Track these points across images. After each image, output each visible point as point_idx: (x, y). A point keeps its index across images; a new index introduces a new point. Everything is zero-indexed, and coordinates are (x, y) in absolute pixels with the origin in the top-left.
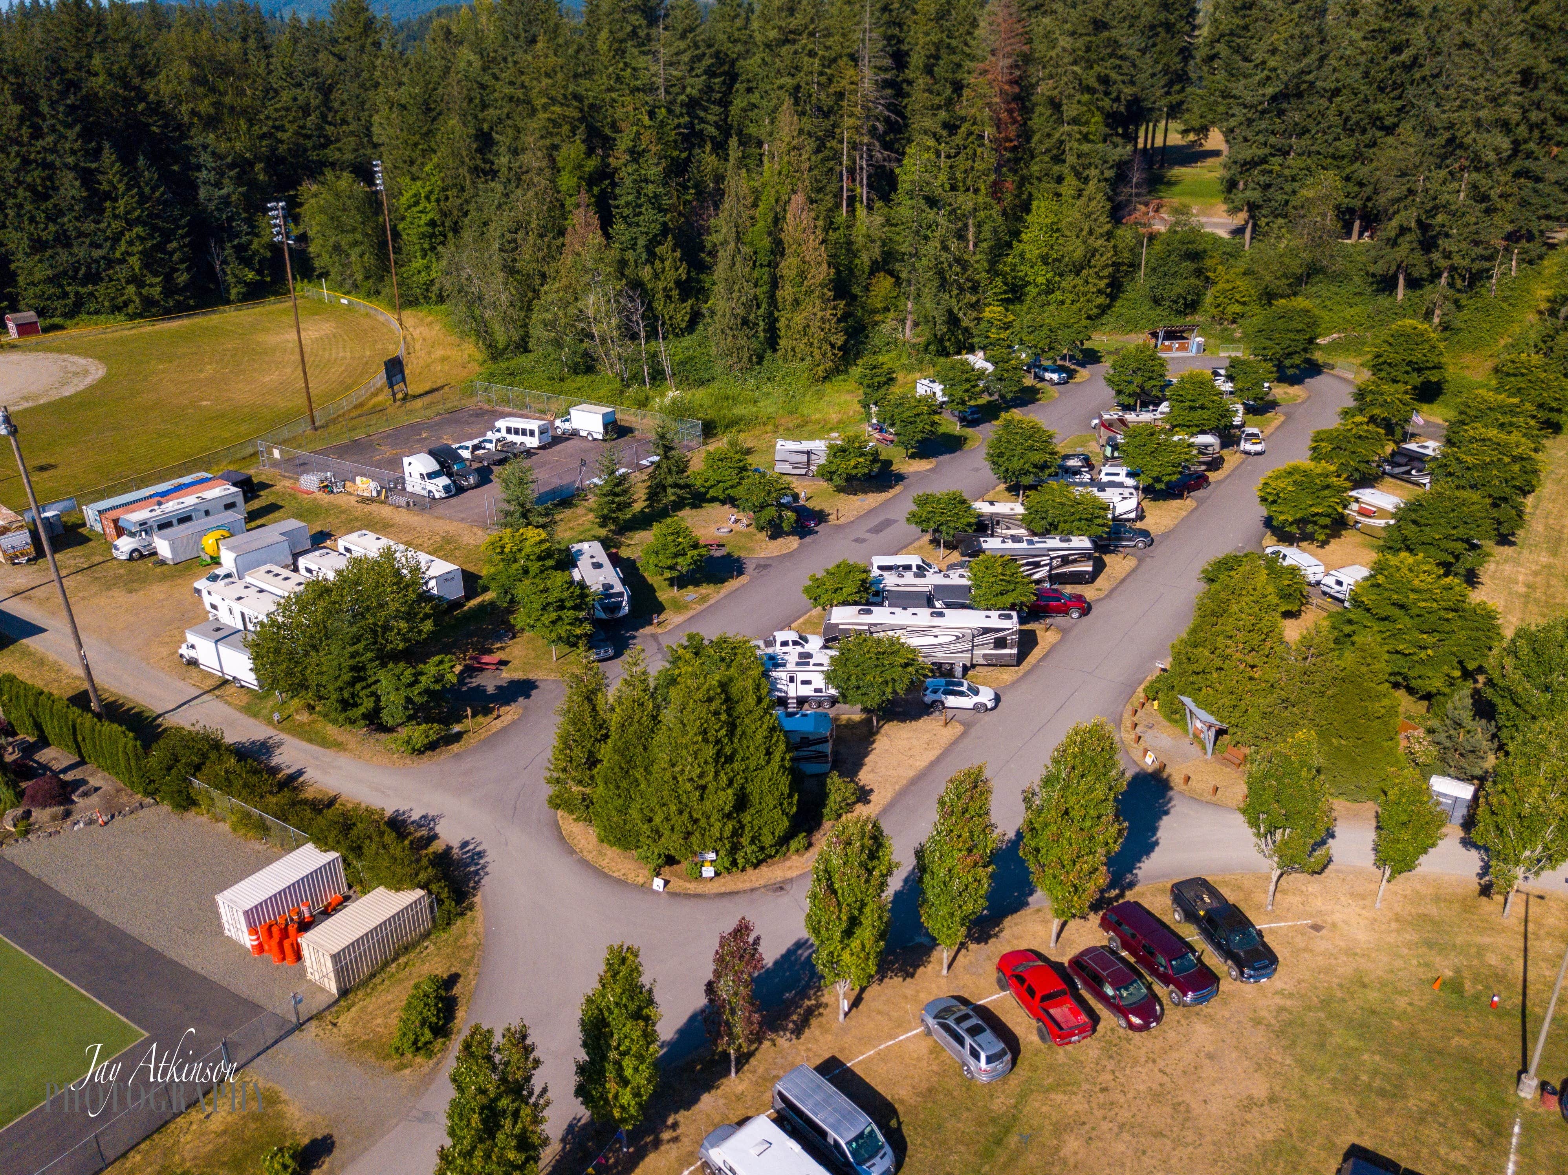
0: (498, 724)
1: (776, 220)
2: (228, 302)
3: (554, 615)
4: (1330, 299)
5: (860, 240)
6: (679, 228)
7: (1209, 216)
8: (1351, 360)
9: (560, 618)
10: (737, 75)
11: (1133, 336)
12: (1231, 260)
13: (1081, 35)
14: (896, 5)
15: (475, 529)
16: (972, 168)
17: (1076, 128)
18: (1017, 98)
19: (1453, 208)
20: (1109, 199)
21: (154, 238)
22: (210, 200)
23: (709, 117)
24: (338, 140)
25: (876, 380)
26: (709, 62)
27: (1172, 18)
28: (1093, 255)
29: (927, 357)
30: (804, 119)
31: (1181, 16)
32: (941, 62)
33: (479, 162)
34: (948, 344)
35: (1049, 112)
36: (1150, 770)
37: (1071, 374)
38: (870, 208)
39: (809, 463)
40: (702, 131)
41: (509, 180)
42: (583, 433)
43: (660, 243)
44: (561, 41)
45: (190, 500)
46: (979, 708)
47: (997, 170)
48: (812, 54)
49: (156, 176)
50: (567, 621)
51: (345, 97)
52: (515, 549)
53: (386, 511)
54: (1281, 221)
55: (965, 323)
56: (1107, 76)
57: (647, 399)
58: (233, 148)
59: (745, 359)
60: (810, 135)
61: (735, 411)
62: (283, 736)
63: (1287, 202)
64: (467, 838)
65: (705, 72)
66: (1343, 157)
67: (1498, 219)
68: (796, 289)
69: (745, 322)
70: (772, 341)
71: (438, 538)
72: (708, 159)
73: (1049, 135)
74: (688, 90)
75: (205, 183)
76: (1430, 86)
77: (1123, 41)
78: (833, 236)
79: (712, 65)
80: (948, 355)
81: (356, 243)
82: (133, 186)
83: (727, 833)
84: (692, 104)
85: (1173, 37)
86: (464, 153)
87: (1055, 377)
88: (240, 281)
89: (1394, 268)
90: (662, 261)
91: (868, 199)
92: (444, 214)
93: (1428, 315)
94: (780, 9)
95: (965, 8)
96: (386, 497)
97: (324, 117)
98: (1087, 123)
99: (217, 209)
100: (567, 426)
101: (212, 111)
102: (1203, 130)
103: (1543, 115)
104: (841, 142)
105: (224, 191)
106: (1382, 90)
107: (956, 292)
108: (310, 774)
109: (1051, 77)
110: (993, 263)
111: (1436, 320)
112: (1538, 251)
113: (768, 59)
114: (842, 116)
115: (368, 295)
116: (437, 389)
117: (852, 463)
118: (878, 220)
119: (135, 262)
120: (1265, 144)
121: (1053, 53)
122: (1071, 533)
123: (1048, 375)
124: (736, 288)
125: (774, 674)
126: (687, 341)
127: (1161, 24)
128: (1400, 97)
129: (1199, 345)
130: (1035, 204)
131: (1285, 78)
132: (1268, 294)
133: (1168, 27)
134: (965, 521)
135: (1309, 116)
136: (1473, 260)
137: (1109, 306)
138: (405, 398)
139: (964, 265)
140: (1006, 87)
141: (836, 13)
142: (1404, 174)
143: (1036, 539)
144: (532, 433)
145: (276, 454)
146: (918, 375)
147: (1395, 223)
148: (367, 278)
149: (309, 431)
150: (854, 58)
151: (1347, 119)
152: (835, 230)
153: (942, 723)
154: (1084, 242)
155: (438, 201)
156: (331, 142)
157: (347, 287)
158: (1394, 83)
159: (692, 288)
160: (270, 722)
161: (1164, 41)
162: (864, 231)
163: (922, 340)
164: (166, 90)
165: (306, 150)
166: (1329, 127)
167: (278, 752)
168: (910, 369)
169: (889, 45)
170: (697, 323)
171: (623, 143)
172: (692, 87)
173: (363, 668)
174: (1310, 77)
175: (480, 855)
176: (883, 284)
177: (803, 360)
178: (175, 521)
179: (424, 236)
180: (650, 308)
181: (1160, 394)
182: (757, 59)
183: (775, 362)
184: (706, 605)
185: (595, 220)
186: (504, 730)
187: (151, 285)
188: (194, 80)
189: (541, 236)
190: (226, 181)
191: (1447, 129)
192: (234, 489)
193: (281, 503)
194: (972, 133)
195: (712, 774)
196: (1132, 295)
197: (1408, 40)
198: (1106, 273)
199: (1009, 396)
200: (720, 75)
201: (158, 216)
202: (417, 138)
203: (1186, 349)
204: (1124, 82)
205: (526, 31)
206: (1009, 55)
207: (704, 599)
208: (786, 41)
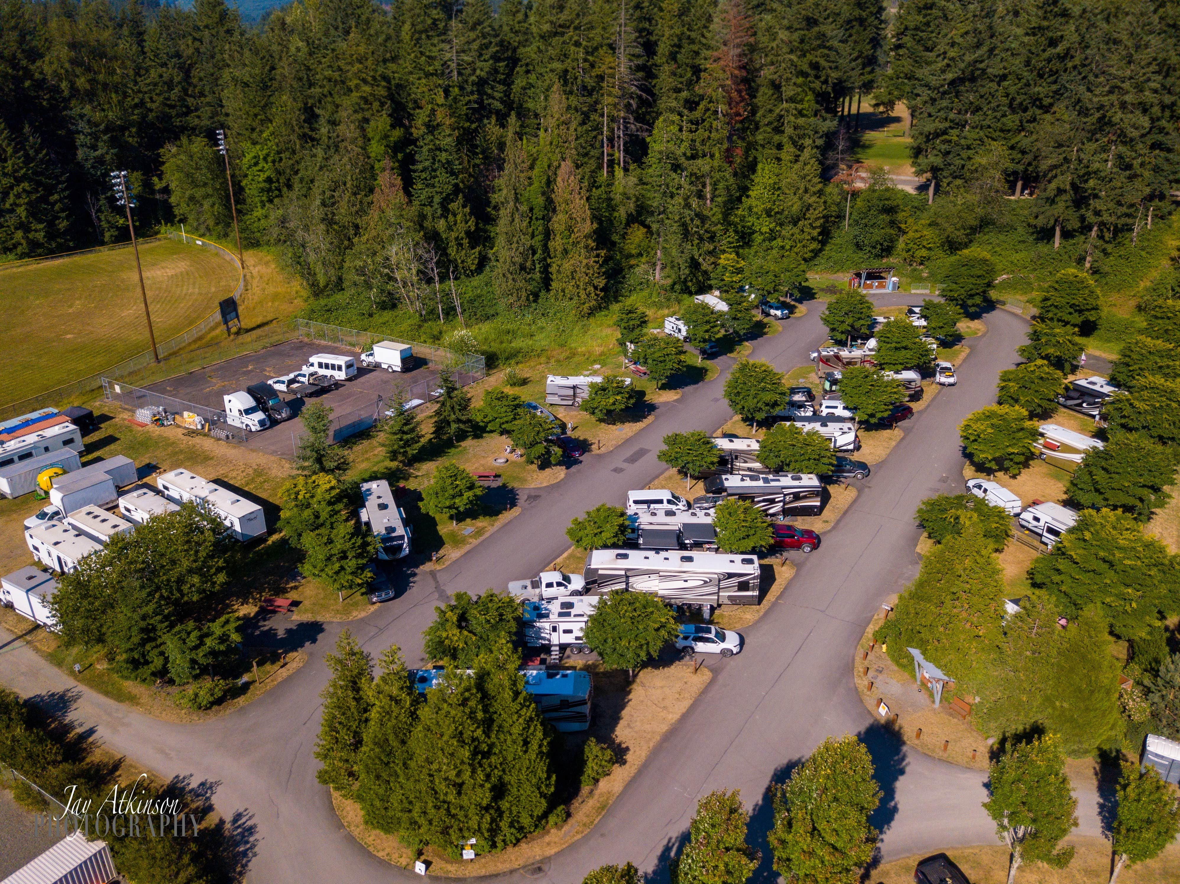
0: (284, 673)
1: (549, 183)
2: (102, 243)
3: (337, 566)
4: (998, 245)
5: (618, 198)
6: (469, 187)
7: (898, 174)
8: (1018, 297)
9: (342, 568)
10: (519, 60)
11: (840, 275)
12: (918, 213)
13: (796, 30)
14: (646, 4)
15: (284, 461)
16: (709, 138)
17: (793, 105)
18: (745, 81)
19: (1103, 174)
20: (821, 163)
21: (38, 192)
22: (87, 160)
23: (496, 94)
24: (197, 110)
25: (631, 323)
26: (494, 50)
27: (864, 14)
28: (808, 210)
29: (673, 296)
30: (571, 98)
31: (871, 13)
32: (683, 51)
33: (307, 130)
34: (690, 284)
35: (771, 92)
36: (883, 721)
37: (792, 309)
38: (626, 170)
39: (575, 396)
40: (489, 105)
41: (329, 147)
42: (384, 366)
43: (452, 201)
44: (372, 32)
45: (31, 439)
46: (725, 652)
47: (729, 138)
48: (577, 44)
49: (39, 140)
50: (349, 570)
51: (202, 74)
52: (307, 496)
53: (207, 444)
54: (959, 182)
55: (705, 266)
56: (817, 63)
57: (441, 333)
58: (107, 116)
59: (523, 298)
60: (576, 110)
61: (513, 345)
62: (82, 688)
63: (963, 166)
64: (241, 810)
65: (492, 57)
66: (1009, 131)
67: (1138, 183)
68: (565, 241)
69: (523, 268)
70: (547, 282)
71: (250, 470)
72: (492, 128)
73: (771, 111)
74: (478, 72)
75: (82, 146)
76: (1080, 73)
77: (829, 34)
78: (595, 192)
79: (497, 51)
80: (691, 294)
81: (207, 196)
82: (20, 150)
83: (485, 826)
84: (481, 83)
85: (865, 30)
86: (295, 123)
87: (779, 313)
88: (112, 226)
89: (1052, 222)
90: (455, 215)
91: (625, 162)
92: (279, 173)
93: (1081, 261)
94: (552, 7)
95: (702, 7)
96: (210, 430)
97: (185, 90)
98: (802, 101)
99: (93, 167)
100: (371, 359)
101: (88, 87)
102: (891, 104)
103: (1173, 98)
104: (602, 115)
105: (98, 153)
106: (1041, 76)
107: (697, 241)
108: (102, 734)
109: (772, 64)
110: (726, 215)
111: (1088, 265)
112: (1168, 209)
113: (542, 47)
114: (602, 95)
115: (219, 238)
116: (267, 323)
117: (611, 401)
118: (632, 180)
119: (22, 211)
120: (946, 119)
121: (774, 44)
122: (801, 471)
123: (773, 312)
124: (515, 239)
125: (538, 624)
126: (476, 281)
127: (856, 19)
128: (1055, 82)
129: (894, 283)
130: (760, 166)
131: (962, 65)
132: (949, 242)
133: (861, 21)
134: (709, 460)
135: (982, 97)
136: (1119, 217)
137: (821, 250)
138: (238, 333)
139: (703, 219)
140: (736, 72)
141: (597, 10)
142: (1060, 146)
143: (771, 477)
144: (340, 368)
145: (118, 389)
146: (666, 311)
147: (1053, 185)
148: (217, 224)
149: (153, 364)
150: (612, 47)
151: (1013, 99)
152: (597, 188)
153: (692, 669)
154: (801, 199)
155: (274, 162)
156: (192, 111)
157: (202, 230)
158: (1051, 70)
159: (480, 237)
160: (72, 673)
161: (858, 33)
162: (621, 190)
163: (669, 281)
164: (48, 70)
165: (171, 117)
166: (998, 106)
167: (75, 706)
168: (659, 306)
169: (640, 36)
170: (484, 266)
171: (421, 117)
172: (482, 70)
173: (154, 629)
174: (982, 66)
175: (251, 830)
176: (637, 234)
177: (571, 299)
178: (16, 458)
179: (262, 190)
180: (445, 253)
181: (867, 332)
182: (534, 47)
183: (548, 299)
184: (482, 538)
185: (398, 181)
186: (289, 679)
187: (36, 231)
188: (72, 62)
189: (355, 194)
190: (100, 144)
191: (1098, 109)
192: (72, 427)
193: (118, 435)
194: (709, 109)
195: (468, 773)
196: (838, 241)
197: (1062, 37)
198: (818, 223)
199: (742, 333)
200: (504, 60)
201: (42, 174)
202: (257, 110)
203: (884, 287)
204: (831, 68)
205: (343, 23)
206: (738, 46)
207: (479, 532)
208: (556, 34)
